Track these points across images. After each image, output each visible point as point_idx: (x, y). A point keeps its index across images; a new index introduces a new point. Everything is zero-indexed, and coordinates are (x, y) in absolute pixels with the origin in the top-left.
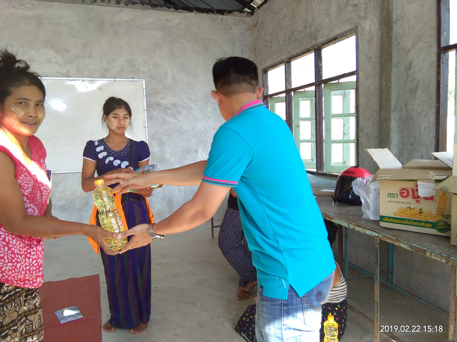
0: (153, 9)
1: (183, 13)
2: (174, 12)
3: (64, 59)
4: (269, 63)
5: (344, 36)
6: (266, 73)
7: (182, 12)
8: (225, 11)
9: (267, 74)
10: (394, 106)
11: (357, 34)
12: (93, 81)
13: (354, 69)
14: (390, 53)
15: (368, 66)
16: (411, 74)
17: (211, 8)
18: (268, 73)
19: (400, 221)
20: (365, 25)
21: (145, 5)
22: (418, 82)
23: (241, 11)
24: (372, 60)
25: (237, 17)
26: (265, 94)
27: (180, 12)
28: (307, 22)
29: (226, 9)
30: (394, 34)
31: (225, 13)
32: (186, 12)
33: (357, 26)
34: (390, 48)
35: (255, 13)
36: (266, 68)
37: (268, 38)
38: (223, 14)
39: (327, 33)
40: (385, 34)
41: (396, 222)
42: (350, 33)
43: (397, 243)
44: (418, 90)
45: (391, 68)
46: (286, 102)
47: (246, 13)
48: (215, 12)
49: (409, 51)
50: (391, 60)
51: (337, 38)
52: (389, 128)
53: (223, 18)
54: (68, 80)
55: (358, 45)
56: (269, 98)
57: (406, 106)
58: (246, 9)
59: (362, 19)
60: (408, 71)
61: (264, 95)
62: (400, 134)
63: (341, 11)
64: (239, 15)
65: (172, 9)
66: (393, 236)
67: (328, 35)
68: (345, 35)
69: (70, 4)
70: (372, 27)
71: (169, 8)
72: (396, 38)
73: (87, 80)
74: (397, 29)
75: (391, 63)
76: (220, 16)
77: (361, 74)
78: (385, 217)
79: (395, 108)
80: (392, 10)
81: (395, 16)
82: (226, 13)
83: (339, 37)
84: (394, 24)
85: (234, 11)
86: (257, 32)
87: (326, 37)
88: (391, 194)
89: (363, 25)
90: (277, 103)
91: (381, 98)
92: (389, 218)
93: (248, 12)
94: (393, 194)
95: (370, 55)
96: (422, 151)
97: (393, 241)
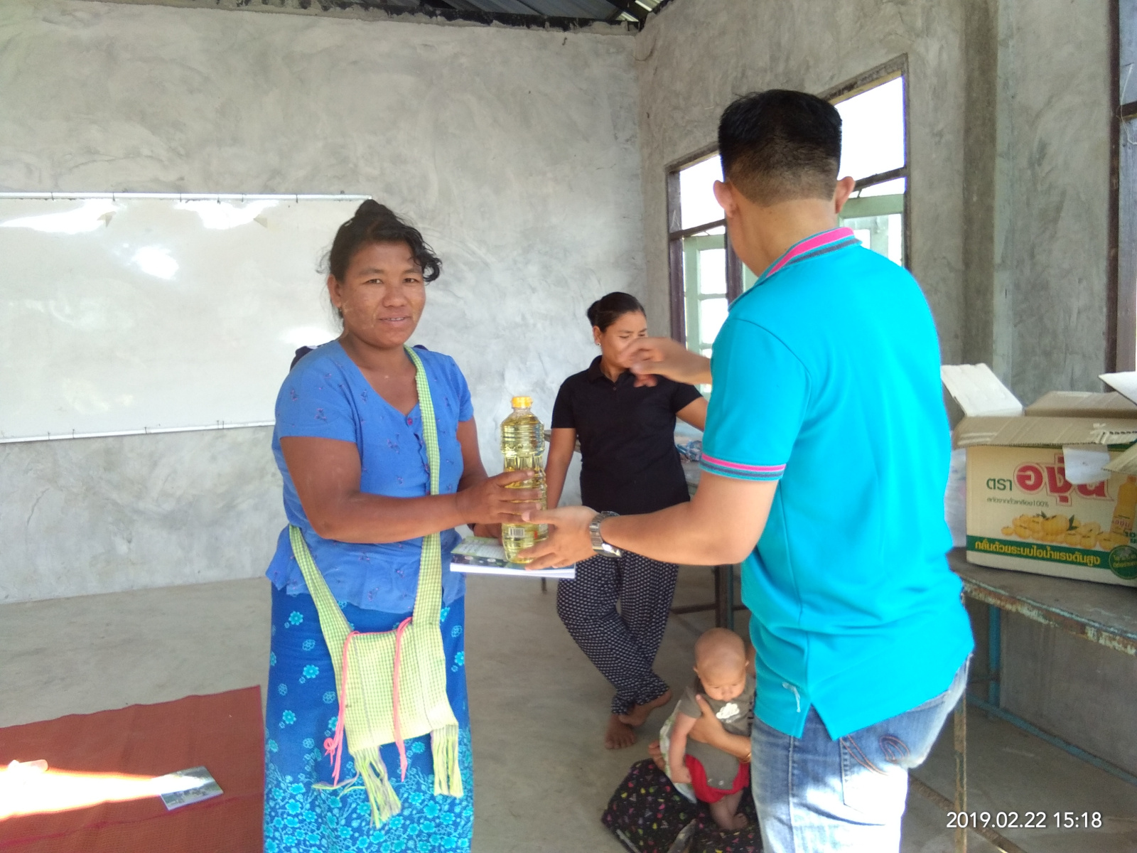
0: (391, 19)
1: (467, 28)
2: (443, 25)
3: (170, 147)
4: (682, 151)
5: (873, 80)
6: (677, 175)
7: (464, 26)
8: (572, 20)
9: (678, 178)
10: (1002, 257)
11: (905, 75)
12: (242, 200)
13: (900, 163)
14: (989, 123)
15: (934, 156)
16: (1044, 175)
17: (536, 13)
18: (679, 175)
19: (1018, 549)
20: (927, 50)
21: (371, 8)
22: (1063, 194)
23: (613, 21)
24: (943, 141)
25: (603, 34)
26: (673, 228)
27: (460, 26)
28: (779, 44)
29: (574, 16)
30: (1000, 72)
31: (571, 25)
32: (474, 26)
33: (906, 55)
34: (990, 108)
35: (647, 25)
36: (675, 163)
37: (679, 86)
38: (566, 28)
39: (831, 74)
40: (977, 73)
41: (1009, 552)
42: (890, 70)
43: (1012, 604)
44: (1063, 214)
45: (992, 158)
46: (726, 247)
47: (624, 25)
48: (547, 24)
49: (1038, 115)
50: (992, 139)
51: (855, 86)
52: (988, 310)
53: (566, 39)
54: (181, 199)
55: (909, 100)
56: (683, 239)
57: (1032, 256)
58: (626, 16)
59: (918, 36)
60: (1036, 165)
61: (671, 231)
62: (1015, 326)
63: (865, 15)
64: (609, 30)
65: (439, 17)
66: (1003, 587)
67: (832, 78)
68: (875, 76)
69: (186, 10)
70: (945, 56)
71: (431, 14)
72: (1006, 85)
73: (228, 199)
74: (1007, 60)
75: (994, 146)
76: (559, 35)
77: (916, 174)
78: (981, 539)
79: (1003, 261)
80: (996, 12)
81: (1001, 28)
82: (574, 25)
83: (859, 83)
84: (999, 47)
85: (594, 20)
86: (653, 72)
87: (826, 84)
88: (994, 480)
89: (922, 50)
90: (702, 250)
91: (967, 237)
92: (992, 541)
93: (629, 23)
94: (1001, 482)
95: (940, 126)
96: (1073, 370)
97: (1000, 599)
